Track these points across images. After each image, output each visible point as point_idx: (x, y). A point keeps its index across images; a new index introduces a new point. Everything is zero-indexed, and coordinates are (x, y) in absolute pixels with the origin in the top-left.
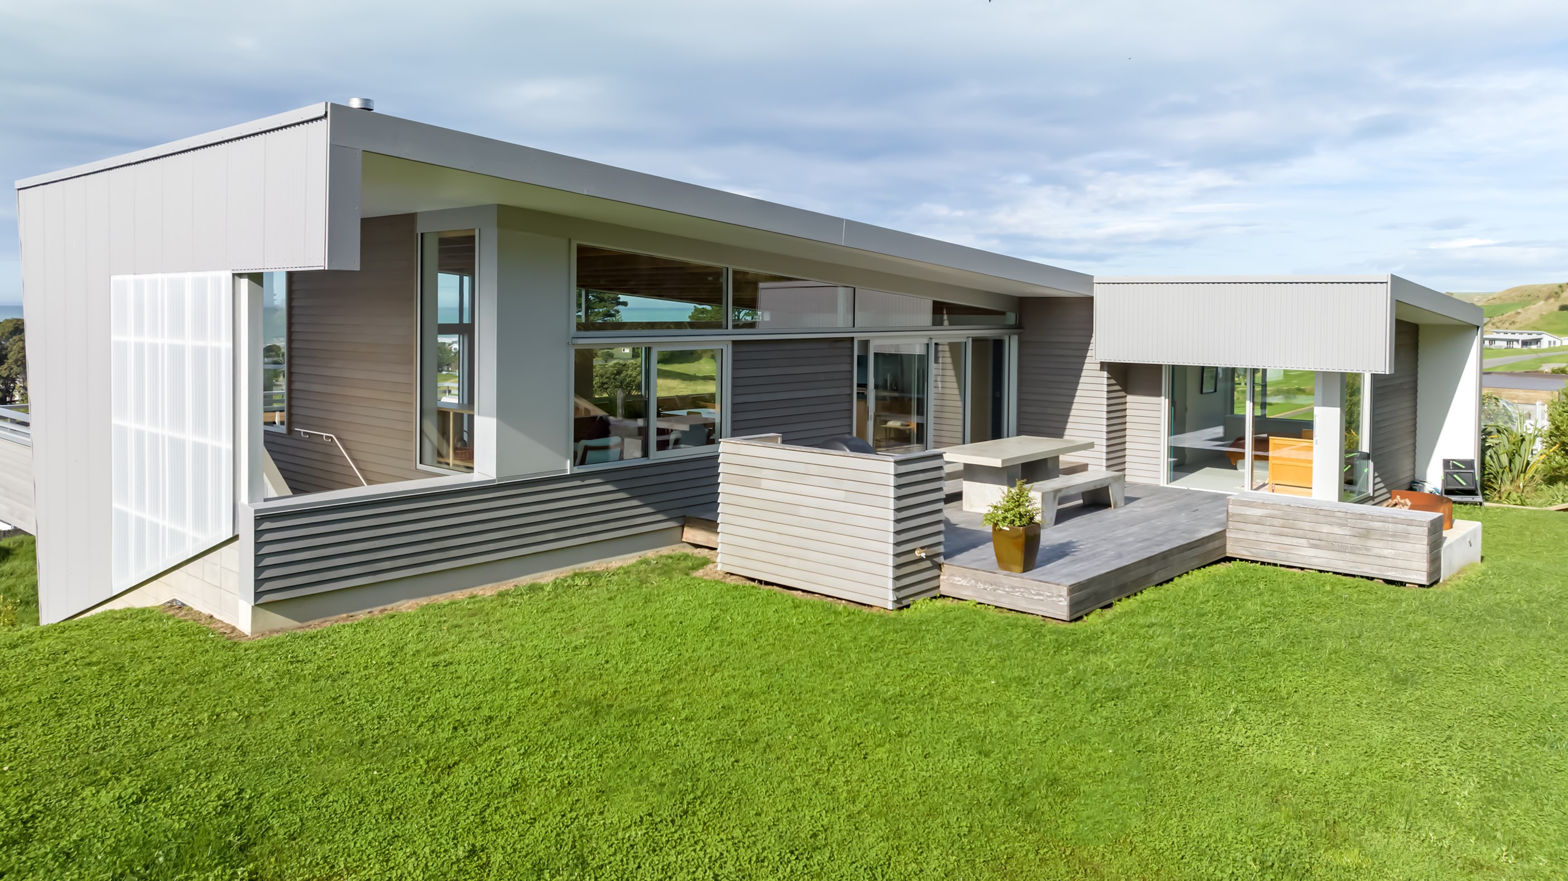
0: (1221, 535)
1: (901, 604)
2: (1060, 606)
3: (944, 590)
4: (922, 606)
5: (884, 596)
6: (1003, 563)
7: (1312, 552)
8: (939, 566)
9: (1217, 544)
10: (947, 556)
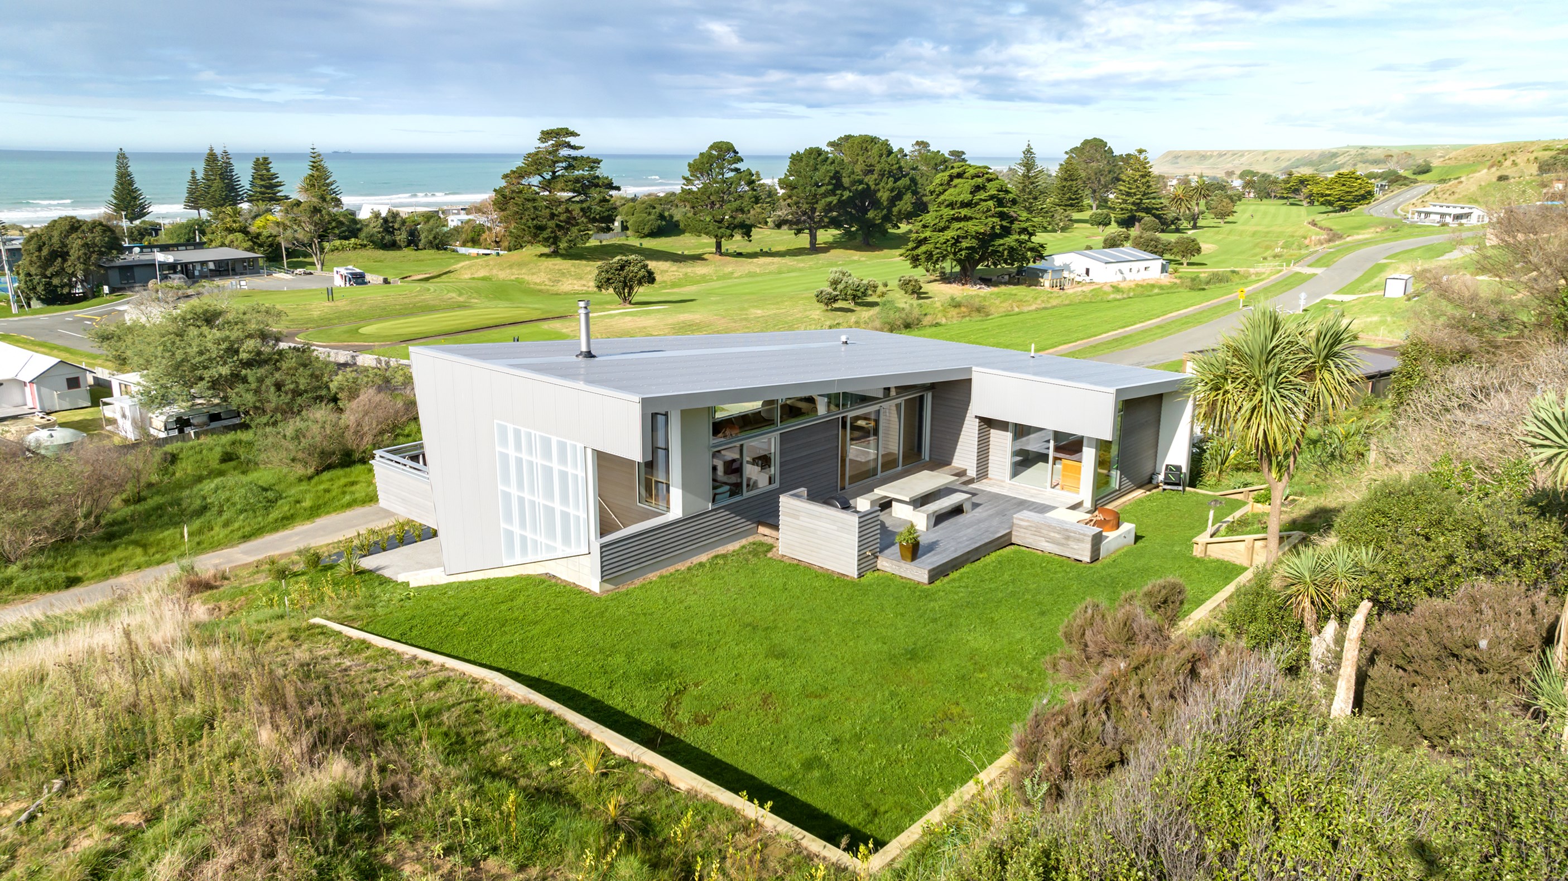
0: (1010, 534)
1: (860, 576)
2: (924, 578)
3: (879, 567)
4: (869, 575)
5: (852, 571)
6: (903, 557)
7: (1047, 544)
8: (877, 557)
9: (1006, 538)
10: (880, 552)
